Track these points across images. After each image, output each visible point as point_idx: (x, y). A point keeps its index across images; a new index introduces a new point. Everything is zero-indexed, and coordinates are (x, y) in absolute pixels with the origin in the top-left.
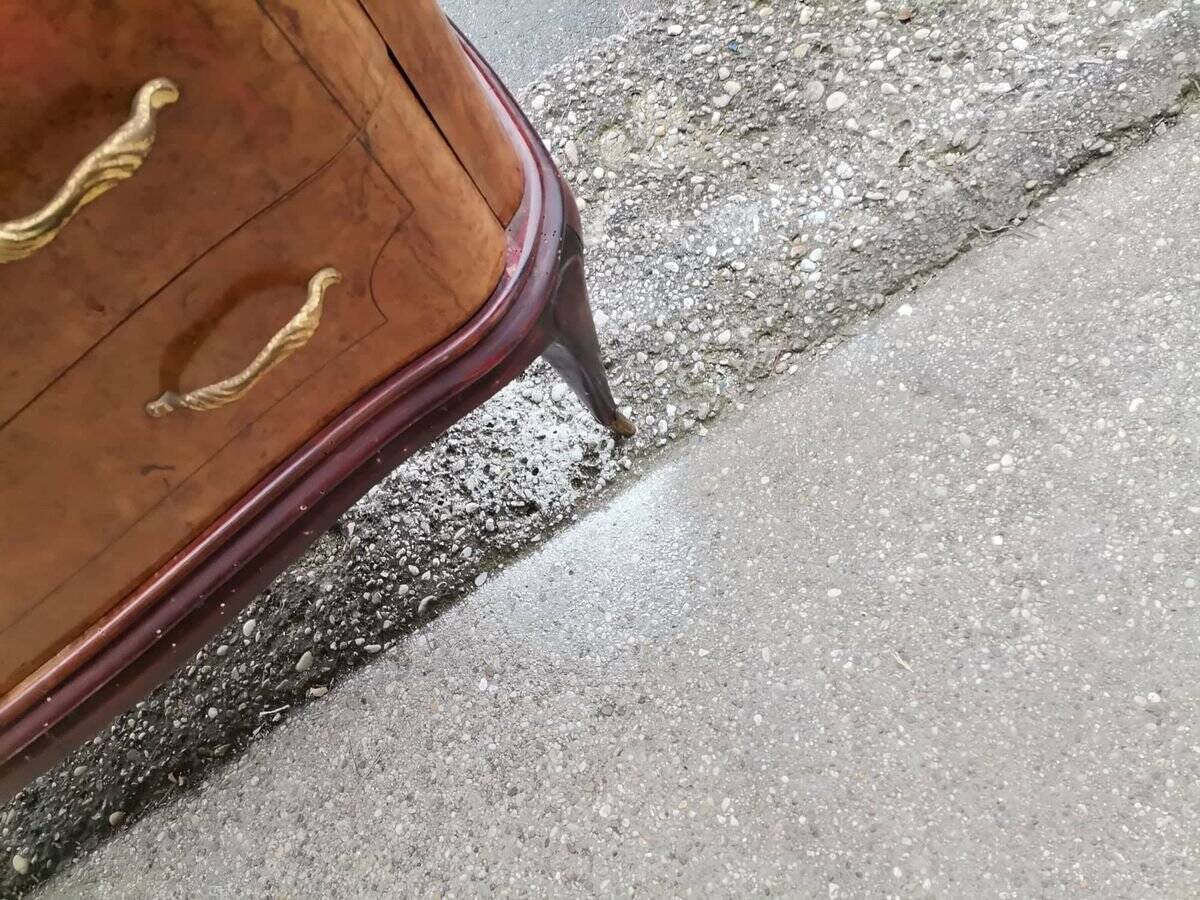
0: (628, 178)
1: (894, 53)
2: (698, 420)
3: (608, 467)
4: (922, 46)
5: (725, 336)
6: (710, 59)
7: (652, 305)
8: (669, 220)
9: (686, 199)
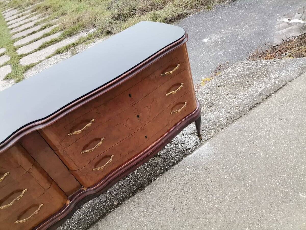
1: (226, 98)
2: (211, 137)
3: (199, 144)
4: (230, 97)
5: (212, 128)
6: (202, 100)
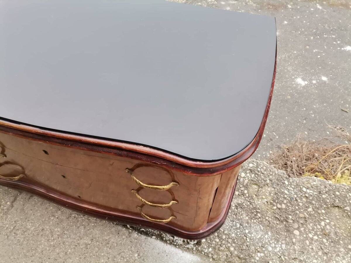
0: (249, 199)
1: (316, 238)
2: (212, 257)
4: (322, 243)
5: (232, 249)
6: (286, 196)
7: (227, 228)
8: (247, 216)
9: (254, 216)
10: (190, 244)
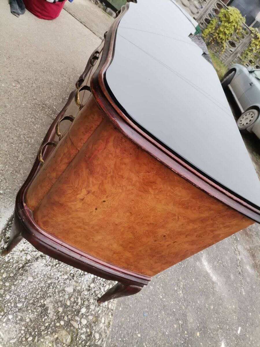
0: (52, 327)
7: (18, 290)
10: (5, 244)
